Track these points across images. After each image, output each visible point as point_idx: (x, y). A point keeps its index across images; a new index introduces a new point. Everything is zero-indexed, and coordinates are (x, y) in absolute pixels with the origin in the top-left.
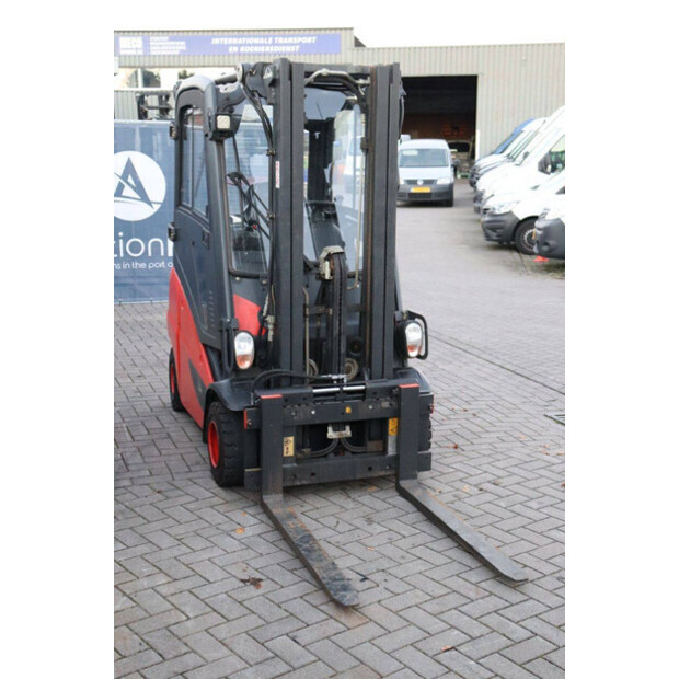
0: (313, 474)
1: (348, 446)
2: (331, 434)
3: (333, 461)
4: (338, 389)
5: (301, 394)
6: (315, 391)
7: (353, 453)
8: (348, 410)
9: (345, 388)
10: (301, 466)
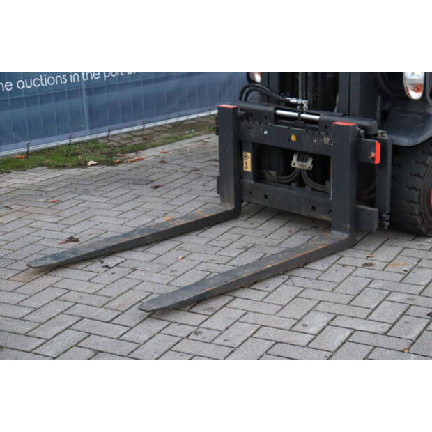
0: (266, 197)
1: (306, 179)
2: (295, 163)
3: (294, 191)
4: (296, 114)
5: (263, 112)
6: (279, 112)
7: (313, 189)
8: (293, 138)
9: (303, 115)
10: (258, 184)
